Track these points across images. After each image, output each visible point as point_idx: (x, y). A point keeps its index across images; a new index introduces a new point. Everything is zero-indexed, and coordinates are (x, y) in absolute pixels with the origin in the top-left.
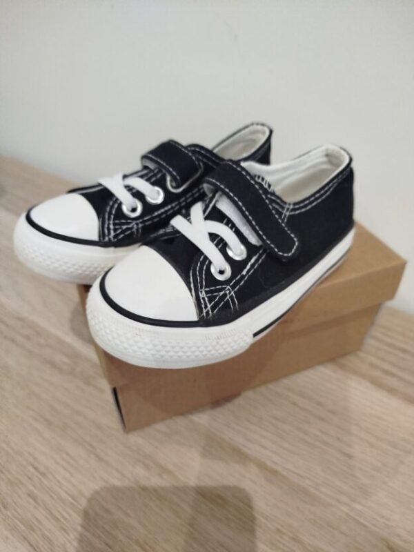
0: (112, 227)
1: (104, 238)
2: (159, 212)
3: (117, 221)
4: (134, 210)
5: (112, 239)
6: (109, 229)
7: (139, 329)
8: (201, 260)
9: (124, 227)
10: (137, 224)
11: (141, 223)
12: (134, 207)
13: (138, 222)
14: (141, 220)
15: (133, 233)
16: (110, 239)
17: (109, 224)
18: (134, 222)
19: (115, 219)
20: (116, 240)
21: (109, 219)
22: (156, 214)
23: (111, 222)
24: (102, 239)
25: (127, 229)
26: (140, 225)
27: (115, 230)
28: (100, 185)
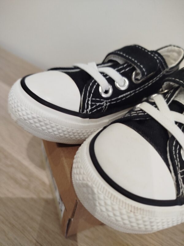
0: (90, 103)
1: (83, 111)
2: (122, 96)
3: (94, 99)
4: (106, 92)
5: (88, 112)
6: (88, 104)
7: (134, 207)
8: (174, 144)
9: (98, 104)
10: (107, 103)
11: (109, 102)
12: (107, 89)
13: (107, 101)
14: (110, 100)
15: (102, 109)
16: (87, 112)
17: (88, 100)
18: (105, 101)
19: (92, 98)
20: (91, 113)
21: (89, 97)
22: (120, 97)
23: (90, 99)
24: (81, 111)
25: (100, 106)
26: (108, 104)
27: (92, 105)
28: (78, 68)
